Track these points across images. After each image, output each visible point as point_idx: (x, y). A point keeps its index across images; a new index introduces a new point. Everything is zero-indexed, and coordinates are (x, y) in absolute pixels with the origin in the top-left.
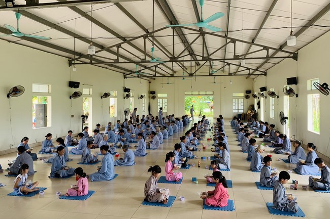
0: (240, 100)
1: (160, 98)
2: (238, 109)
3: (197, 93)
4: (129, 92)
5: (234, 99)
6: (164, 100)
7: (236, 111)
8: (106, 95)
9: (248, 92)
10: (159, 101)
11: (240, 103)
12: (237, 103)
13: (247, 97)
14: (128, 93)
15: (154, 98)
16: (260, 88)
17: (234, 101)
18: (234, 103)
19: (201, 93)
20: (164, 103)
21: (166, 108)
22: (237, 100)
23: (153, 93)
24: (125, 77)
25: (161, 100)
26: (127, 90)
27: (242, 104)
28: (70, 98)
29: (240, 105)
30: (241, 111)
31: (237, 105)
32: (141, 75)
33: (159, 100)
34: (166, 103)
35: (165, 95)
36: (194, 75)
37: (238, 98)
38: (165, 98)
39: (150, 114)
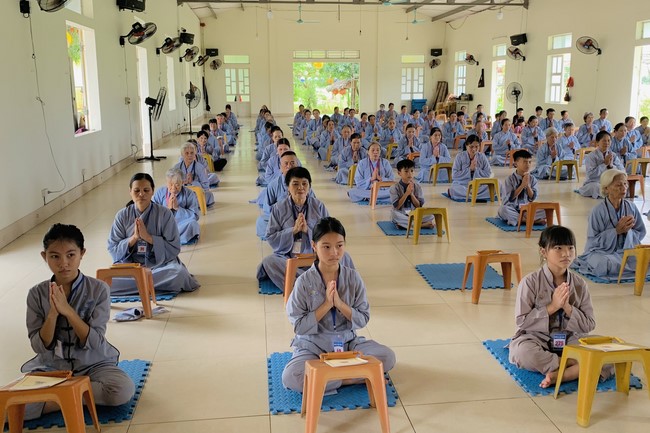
0: (416, 70)
1: (230, 66)
2: (412, 93)
3: (321, 54)
4: (191, 42)
5: (404, 70)
6: (240, 71)
7: (408, 98)
9: (436, 52)
10: (227, 74)
11: (416, 77)
12: (409, 78)
13: (434, 64)
14: (189, 46)
15: (215, 65)
16: (512, 38)
17: (404, 74)
18: (404, 79)
19: (331, 54)
20: (241, 79)
21: (247, 91)
22: (409, 70)
23: (212, 52)
24: (180, 1)
25: (233, 71)
27: (421, 81)
29: (416, 83)
30: (419, 97)
31: (409, 83)
33: (227, 71)
34: (247, 80)
35: (244, 59)
37: (412, 66)
38: (242, 66)
39: (208, 108)
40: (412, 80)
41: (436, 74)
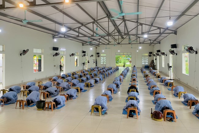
1: (102, 56)
2: (145, 63)
7: (144, 64)
8: (73, 55)
10: (101, 58)
13: (150, 56)
15: (99, 56)
16: (157, 51)
18: (143, 59)
19: (124, 54)
20: (104, 59)
21: (105, 62)
22: (144, 57)
23: (98, 54)
24: (83, 45)
26: (84, 52)
27: (147, 60)
28: (54, 56)
29: (146, 60)
30: (147, 64)
31: (144, 60)
32: (91, 44)
35: (105, 55)
36: (120, 43)
37: (145, 56)
38: (105, 56)
39: (96, 65)
40: (145, 60)
41: (151, 58)
